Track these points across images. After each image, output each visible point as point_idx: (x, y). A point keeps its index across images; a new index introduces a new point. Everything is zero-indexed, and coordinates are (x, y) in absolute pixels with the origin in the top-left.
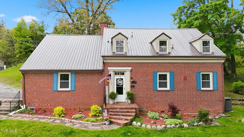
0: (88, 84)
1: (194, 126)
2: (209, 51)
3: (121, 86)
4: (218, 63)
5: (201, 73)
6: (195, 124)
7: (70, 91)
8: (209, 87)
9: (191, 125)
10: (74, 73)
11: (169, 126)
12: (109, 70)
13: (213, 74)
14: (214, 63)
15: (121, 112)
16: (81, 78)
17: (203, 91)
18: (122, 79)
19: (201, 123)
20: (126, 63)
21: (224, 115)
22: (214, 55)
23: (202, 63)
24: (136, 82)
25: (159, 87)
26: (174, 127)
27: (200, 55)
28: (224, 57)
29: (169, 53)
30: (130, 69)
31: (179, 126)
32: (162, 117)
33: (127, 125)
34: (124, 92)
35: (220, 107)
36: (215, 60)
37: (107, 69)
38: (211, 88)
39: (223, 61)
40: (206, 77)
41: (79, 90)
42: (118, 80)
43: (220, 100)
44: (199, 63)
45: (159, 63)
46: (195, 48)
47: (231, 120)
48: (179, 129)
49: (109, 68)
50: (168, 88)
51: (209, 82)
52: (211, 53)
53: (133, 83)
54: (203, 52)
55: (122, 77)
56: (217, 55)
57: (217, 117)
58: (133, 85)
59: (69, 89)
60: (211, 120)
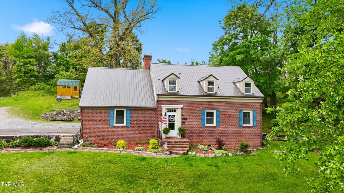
0: (143, 120)
1: (237, 155)
2: (250, 92)
3: (173, 122)
4: (257, 102)
5: (243, 111)
6: (237, 154)
7: (126, 126)
8: (249, 123)
9: (235, 154)
10: (129, 109)
11: (218, 155)
12: (162, 108)
13: (253, 112)
14: (254, 102)
15: (176, 145)
16: (136, 114)
17: (244, 127)
18: (174, 116)
19: (242, 153)
20: (178, 101)
21: (261, 148)
22: (254, 96)
23: (244, 102)
24: (186, 118)
25: (207, 123)
26: (221, 156)
27: (242, 96)
28: (262, 98)
29: (216, 93)
30: (181, 107)
31: (225, 155)
32: (210, 149)
33: (184, 155)
34: (176, 127)
35: (258, 141)
36: (255, 100)
37: (161, 107)
38: (251, 125)
39: (261, 101)
40: (247, 115)
41: (134, 125)
42: (171, 117)
43: (259, 135)
44: (242, 102)
45: (207, 101)
46: (238, 88)
47: (266, 151)
48: (226, 157)
49: (162, 106)
50: (214, 125)
51: (249, 119)
52: (252, 94)
53: (184, 119)
54: (245, 92)
55: (173, 113)
56: (257, 96)
57: (255, 150)
58: (184, 121)
59: (125, 124)
60: (250, 151)
